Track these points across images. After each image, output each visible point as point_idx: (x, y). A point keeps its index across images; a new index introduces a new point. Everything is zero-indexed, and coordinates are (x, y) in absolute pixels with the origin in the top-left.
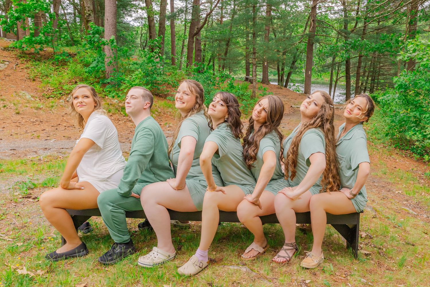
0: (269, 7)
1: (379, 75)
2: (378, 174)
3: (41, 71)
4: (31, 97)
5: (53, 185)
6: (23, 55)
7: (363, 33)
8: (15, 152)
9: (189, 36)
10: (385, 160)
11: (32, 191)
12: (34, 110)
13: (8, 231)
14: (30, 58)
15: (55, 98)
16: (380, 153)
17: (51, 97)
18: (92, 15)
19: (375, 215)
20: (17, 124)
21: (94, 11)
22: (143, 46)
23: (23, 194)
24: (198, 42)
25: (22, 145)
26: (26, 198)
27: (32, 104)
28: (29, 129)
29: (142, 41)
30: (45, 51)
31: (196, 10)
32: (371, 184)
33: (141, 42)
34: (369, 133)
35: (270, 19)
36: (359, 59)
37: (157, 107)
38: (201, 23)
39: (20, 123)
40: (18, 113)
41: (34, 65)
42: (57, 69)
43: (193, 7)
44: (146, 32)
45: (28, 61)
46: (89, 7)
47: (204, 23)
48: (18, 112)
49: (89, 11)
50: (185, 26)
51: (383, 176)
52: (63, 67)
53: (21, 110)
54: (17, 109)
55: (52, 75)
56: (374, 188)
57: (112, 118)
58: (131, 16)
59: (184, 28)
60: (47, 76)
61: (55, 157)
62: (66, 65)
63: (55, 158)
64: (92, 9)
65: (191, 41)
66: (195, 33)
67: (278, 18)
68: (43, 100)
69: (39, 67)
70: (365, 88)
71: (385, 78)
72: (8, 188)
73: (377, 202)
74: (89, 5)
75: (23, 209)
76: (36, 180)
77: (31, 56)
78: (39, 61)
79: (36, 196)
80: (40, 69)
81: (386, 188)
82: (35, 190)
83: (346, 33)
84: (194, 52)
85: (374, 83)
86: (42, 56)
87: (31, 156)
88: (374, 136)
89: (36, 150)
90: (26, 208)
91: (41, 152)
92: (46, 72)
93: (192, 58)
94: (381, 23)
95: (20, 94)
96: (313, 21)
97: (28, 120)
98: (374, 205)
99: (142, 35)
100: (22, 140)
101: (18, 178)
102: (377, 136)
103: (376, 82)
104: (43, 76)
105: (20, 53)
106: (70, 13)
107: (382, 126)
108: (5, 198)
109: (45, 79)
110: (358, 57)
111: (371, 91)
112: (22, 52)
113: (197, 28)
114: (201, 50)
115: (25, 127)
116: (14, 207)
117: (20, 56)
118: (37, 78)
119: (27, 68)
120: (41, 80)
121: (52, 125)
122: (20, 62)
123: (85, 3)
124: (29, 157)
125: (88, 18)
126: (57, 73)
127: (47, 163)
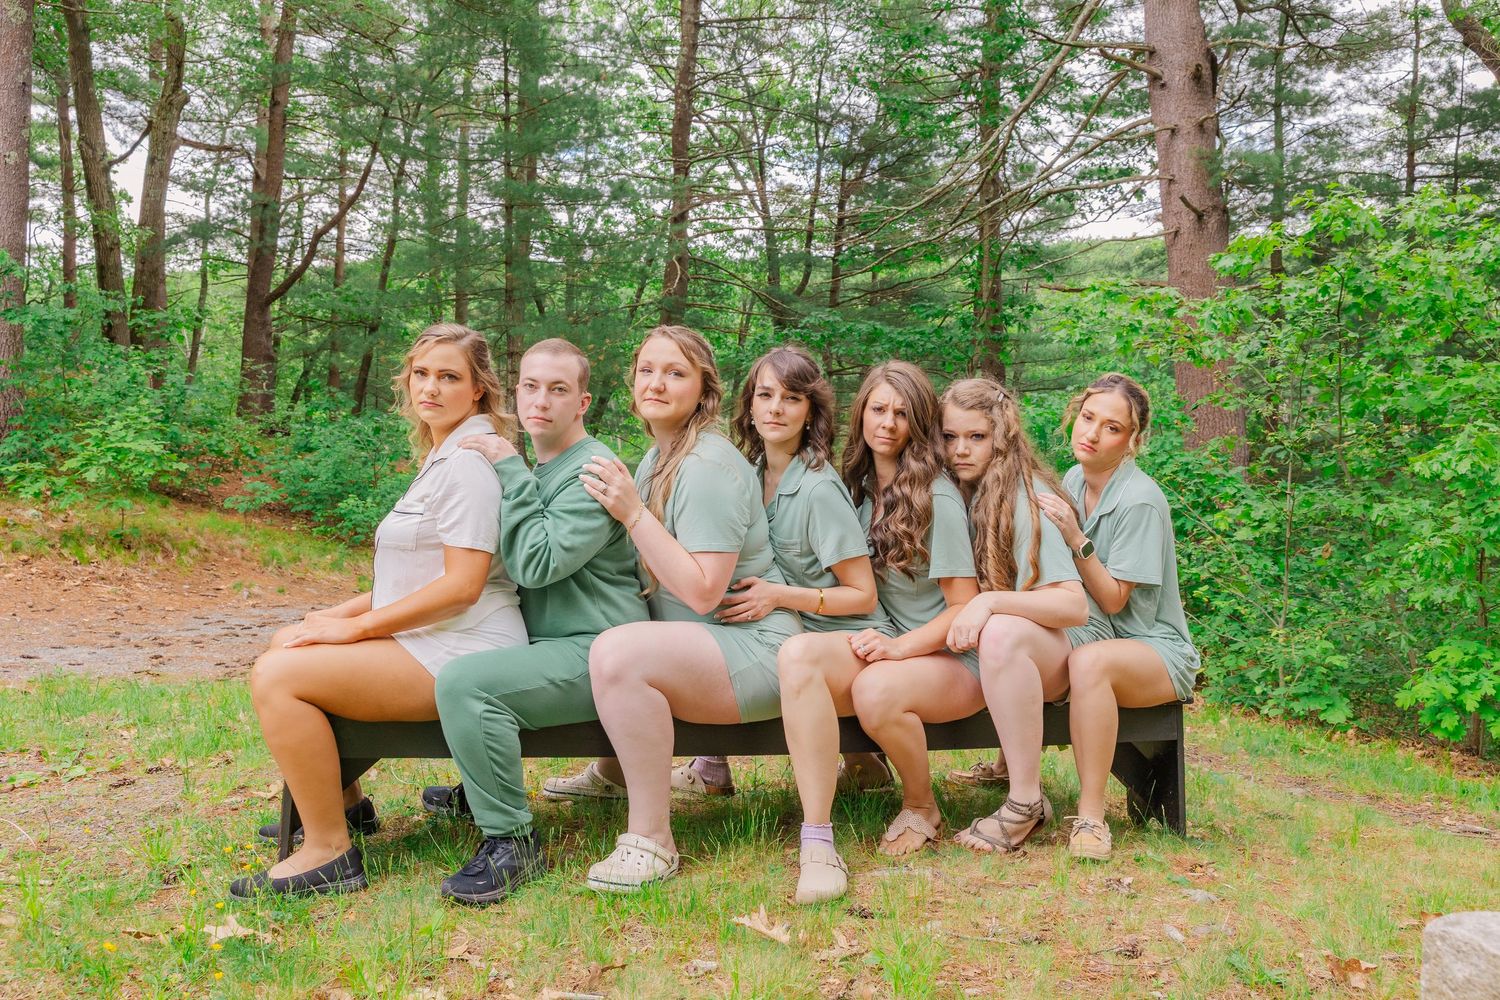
37: (190, 531)
57: (34, 570)
96: (679, 260)
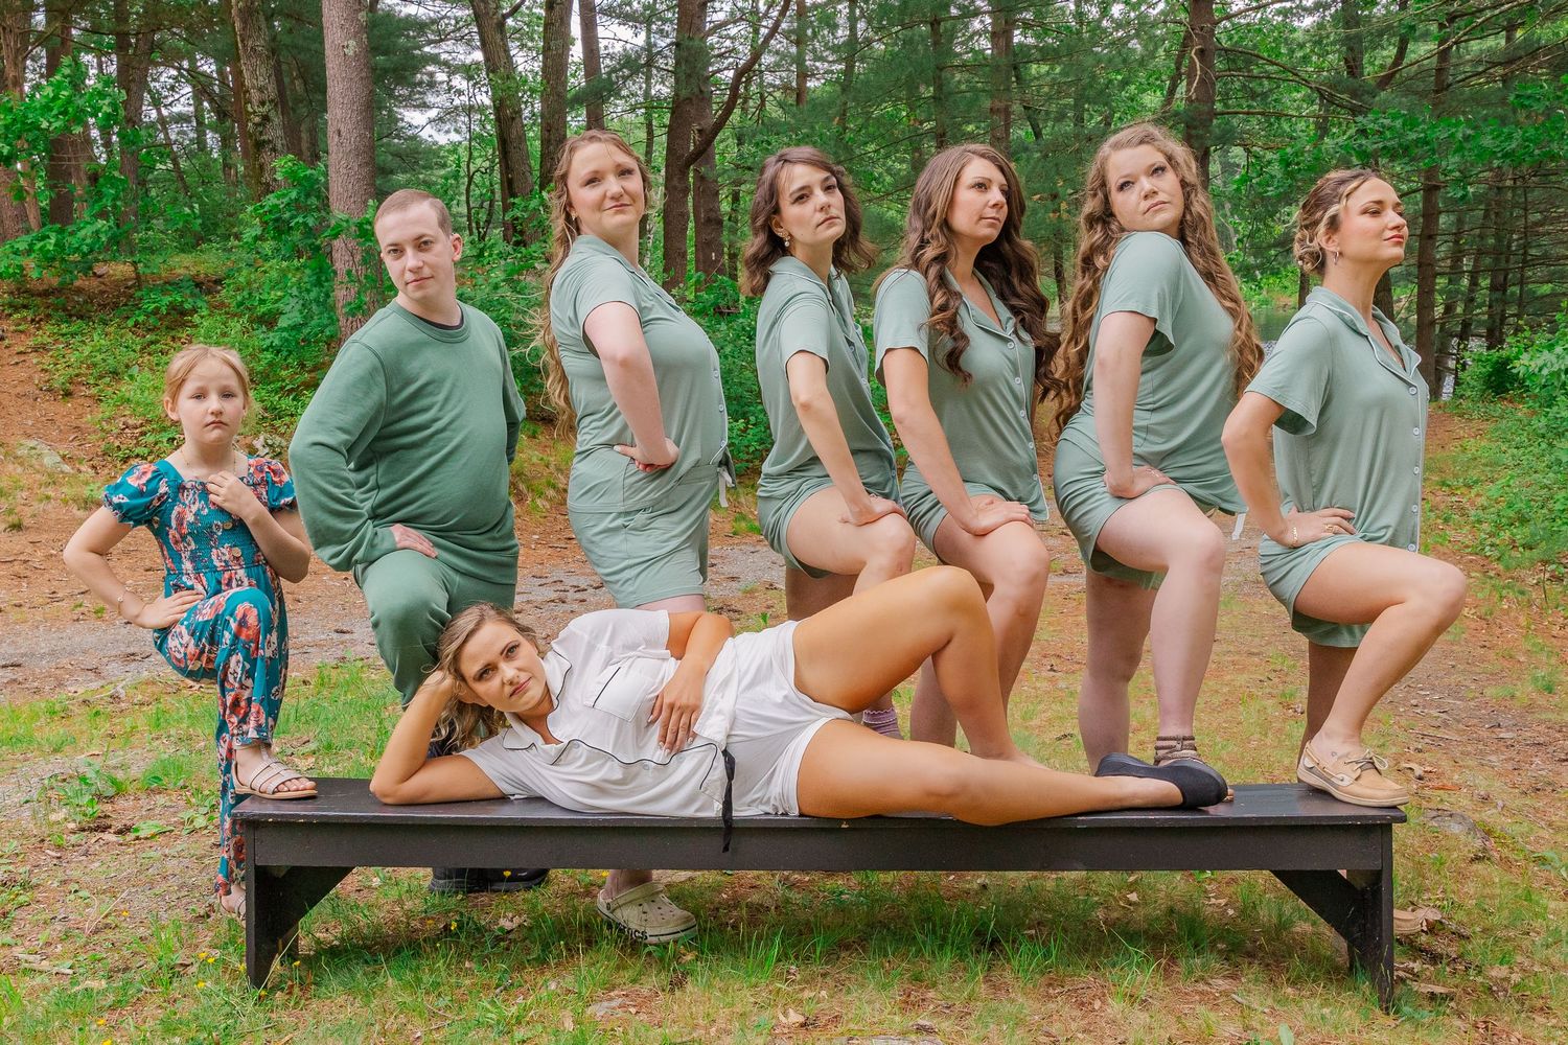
0: (1002, 15)
1: (1525, 261)
2: (1518, 694)
3: (90, 356)
4: (59, 459)
5: (181, 783)
6: (21, 301)
7: (1440, 85)
8: (19, 674)
9: (667, 166)
10: (1554, 633)
11: (109, 807)
12: (75, 511)
13: (48, 944)
14: (50, 311)
15: (150, 458)
16: (1530, 604)
17: (137, 456)
18: (277, 119)
19: (1485, 850)
20: (18, 568)
21: (282, 101)
22: (478, 223)
23: (79, 818)
24: (707, 191)
25: (44, 648)
26: (91, 830)
27: (64, 490)
28: (64, 584)
29: (472, 205)
30: (100, 276)
31: (691, 59)
32: (1484, 734)
33: (469, 209)
34: (1480, 522)
35: (1012, 63)
36: (1427, 200)
37: (552, 468)
38: (715, 107)
39: (25, 562)
40: (17, 527)
41: (63, 335)
42: (152, 343)
43: (677, 45)
44: (487, 164)
45: (41, 320)
46: (261, 90)
47: (728, 109)
48: (16, 521)
49: (263, 103)
50: (649, 126)
51: (1541, 701)
52: (173, 333)
53: (28, 511)
54: (10, 512)
55: (135, 370)
56: (1495, 752)
58: (425, 106)
59: (642, 135)
60: (115, 374)
61: (169, 686)
62: (184, 325)
63: (170, 690)
64: (273, 96)
65: (675, 188)
66: (693, 153)
67: (1047, 55)
68: (106, 471)
69: (83, 342)
70: (1466, 325)
71: (1554, 273)
72: (23, 800)
73: (1500, 803)
74: (261, 82)
75: (88, 870)
76: (115, 768)
77: (51, 300)
78: (81, 317)
79: (128, 823)
80: (87, 350)
81: (1551, 749)
82: (121, 803)
83: (1354, 94)
84: (690, 232)
85: (1505, 303)
86: (90, 299)
87: (82, 687)
88: (1506, 535)
89: (94, 663)
90: (97, 864)
91: (114, 669)
92: (111, 361)
93: (684, 255)
94: (1519, 33)
95: (19, 453)
96: (1201, 53)
97: (54, 552)
98: (1489, 815)
99: (471, 179)
100: (41, 628)
101: (50, 766)
102: (1521, 534)
103: (1513, 294)
104: (101, 377)
105: (12, 293)
106: (181, 118)
107: (1546, 486)
108: (17, 833)
109: (108, 385)
110: (1419, 196)
111: (1494, 339)
112: (18, 289)
113: (700, 131)
114: (720, 223)
115: (47, 576)
116: (55, 861)
117: (11, 305)
118: (79, 383)
119: (40, 349)
120: (94, 391)
121: (148, 564)
122: (13, 328)
123: (246, 74)
124: (73, 689)
125: (261, 133)
126: (154, 359)
127: (145, 708)
